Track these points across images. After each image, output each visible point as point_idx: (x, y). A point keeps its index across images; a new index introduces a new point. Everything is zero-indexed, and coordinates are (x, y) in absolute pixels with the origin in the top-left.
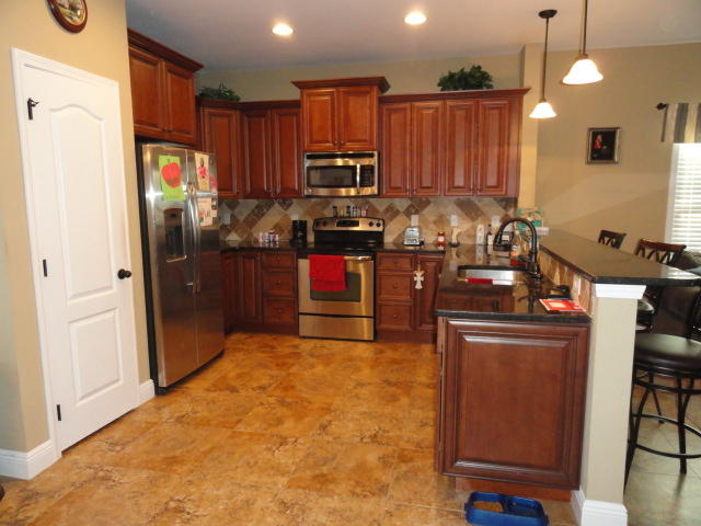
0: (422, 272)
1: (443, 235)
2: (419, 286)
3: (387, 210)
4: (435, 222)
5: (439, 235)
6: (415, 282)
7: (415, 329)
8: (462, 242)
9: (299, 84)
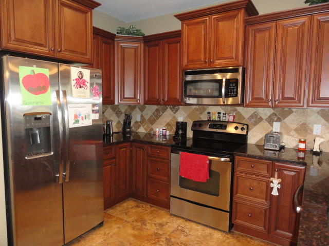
0: (280, 180)
1: (304, 142)
2: (275, 193)
3: (252, 116)
4: (296, 130)
5: (300, 141)
6: (272, 188)
7: (269, 231)
8: (324, 150)
9: (180, 17)
